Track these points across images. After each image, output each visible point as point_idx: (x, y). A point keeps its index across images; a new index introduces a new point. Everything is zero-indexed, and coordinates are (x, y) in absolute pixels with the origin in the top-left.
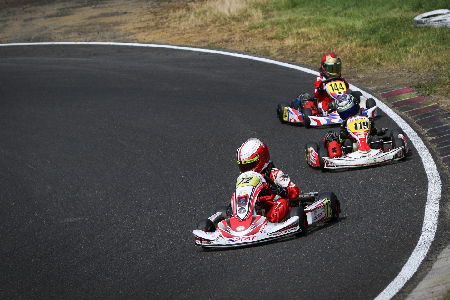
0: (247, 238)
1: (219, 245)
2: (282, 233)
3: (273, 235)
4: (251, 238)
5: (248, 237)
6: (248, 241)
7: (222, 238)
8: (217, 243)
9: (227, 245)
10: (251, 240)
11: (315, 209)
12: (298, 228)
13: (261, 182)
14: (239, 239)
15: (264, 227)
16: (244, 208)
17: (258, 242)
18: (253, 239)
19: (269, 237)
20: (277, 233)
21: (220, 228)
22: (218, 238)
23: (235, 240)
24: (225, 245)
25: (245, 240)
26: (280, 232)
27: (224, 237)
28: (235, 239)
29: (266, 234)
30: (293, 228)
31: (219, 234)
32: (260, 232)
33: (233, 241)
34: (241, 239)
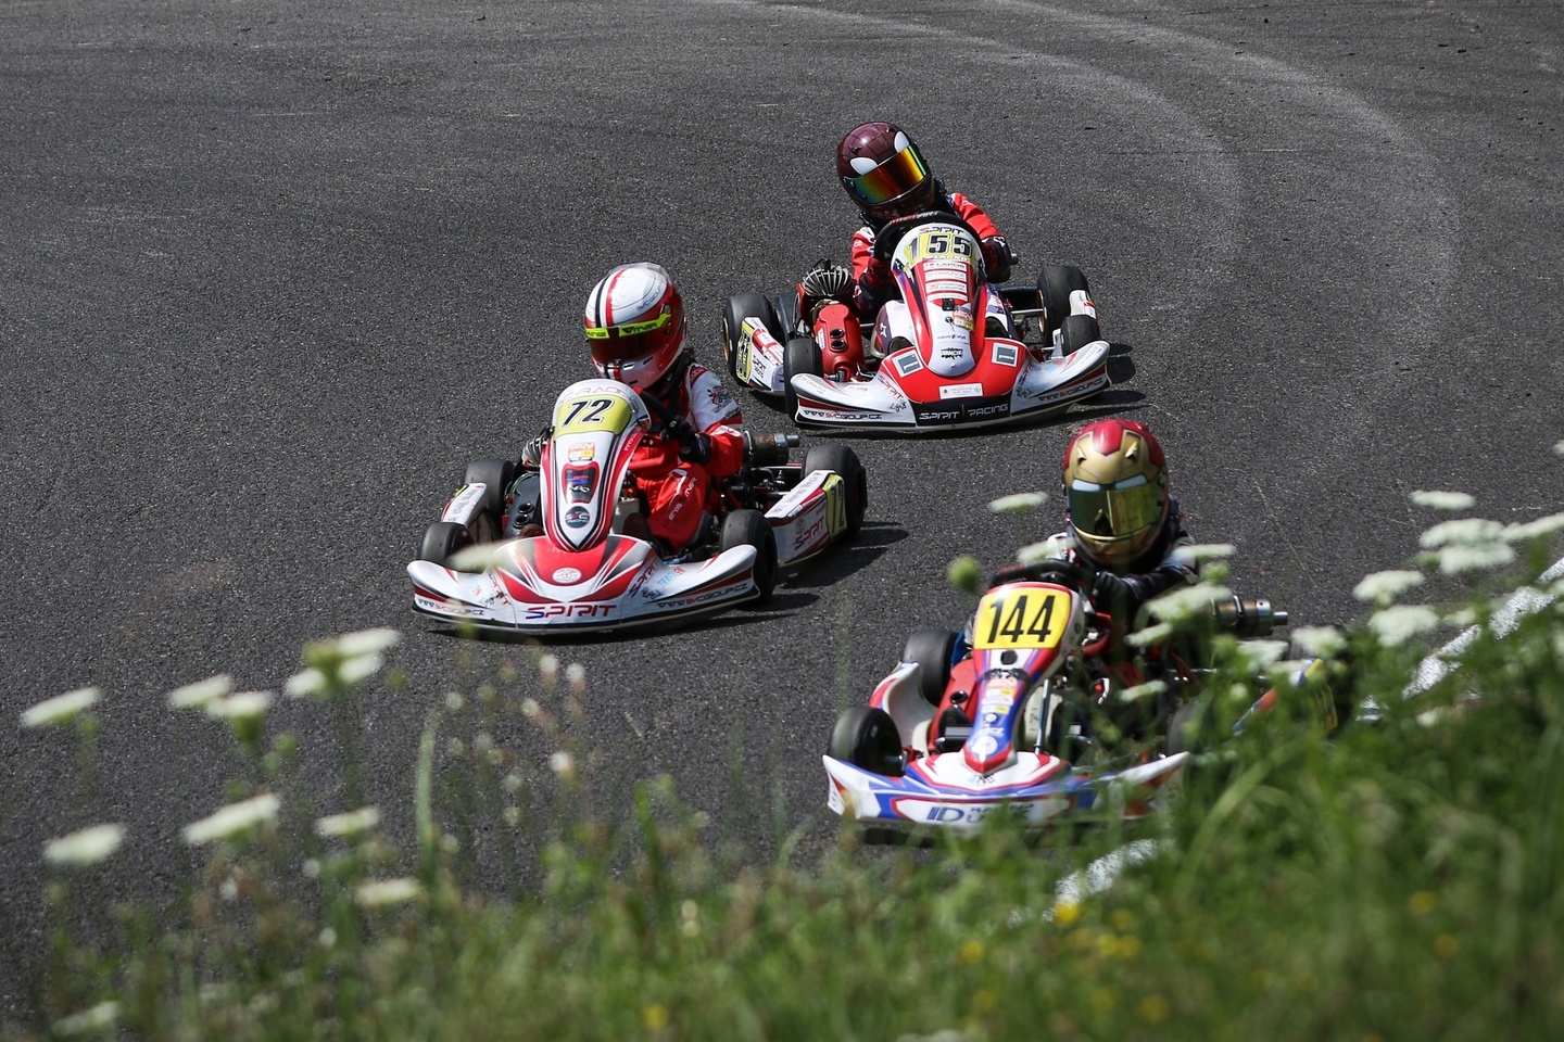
1: (492, 622)
2: (699, 600)
3: (670, 604)
4: (600, 611)
5: (590, 607)
7: (503, 600)
8: (487, 616)
9: (520, 626)
10: (599, 617)
11: (799, 514)
12: (750, 583)
13: (633, 420)
14: (560, 610)
15: (644, 577)
16: (584, 510)
17: (621, 625)
18: (605, 614)
19: (655, 608)
20: (682, 598)
21: (501, 569)
22: (492, 599)
23: (548, 614)
24: (513, 625)
25: (580, 613)
26: (693, 597)
27: (511, 599)
28: (548, 608)
29: (649, 599)
30: (733, 586)
31: (496, 588)
32: (631, 591)
33: (542, 615)
34: (567, 609)
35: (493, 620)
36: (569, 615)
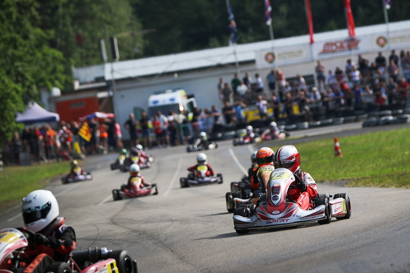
0: (282, 220)
1: (257, 227)
2: (311, 218)
3: (303, 219)
4: (285, 221)
6: (282, 223)
7: (259, 220)
8: (255, 225)
9: (264, 226)
10: (285, 222)
12: (324, 215)
13: (291, 178)
14: (275, 221)
15: (296, 212)
16: (277, 196)
17: (291, 224)
18: (287, 221)
19: (300, 220)
20: (307, 218)
21: (258, 213)
22: (256, 220)
23: (272, 222)
24: (262, 226)
25: (280, 221)
26: (309, 217)
27: (261, 220)
28: (271, 220)
29: (298, 218)
30: (320, 215)
31: (257, 218)
32: (293, 215)
33: (270, 223)
34: (277, 220)
35: (257, 226)
36: (277, 222)
